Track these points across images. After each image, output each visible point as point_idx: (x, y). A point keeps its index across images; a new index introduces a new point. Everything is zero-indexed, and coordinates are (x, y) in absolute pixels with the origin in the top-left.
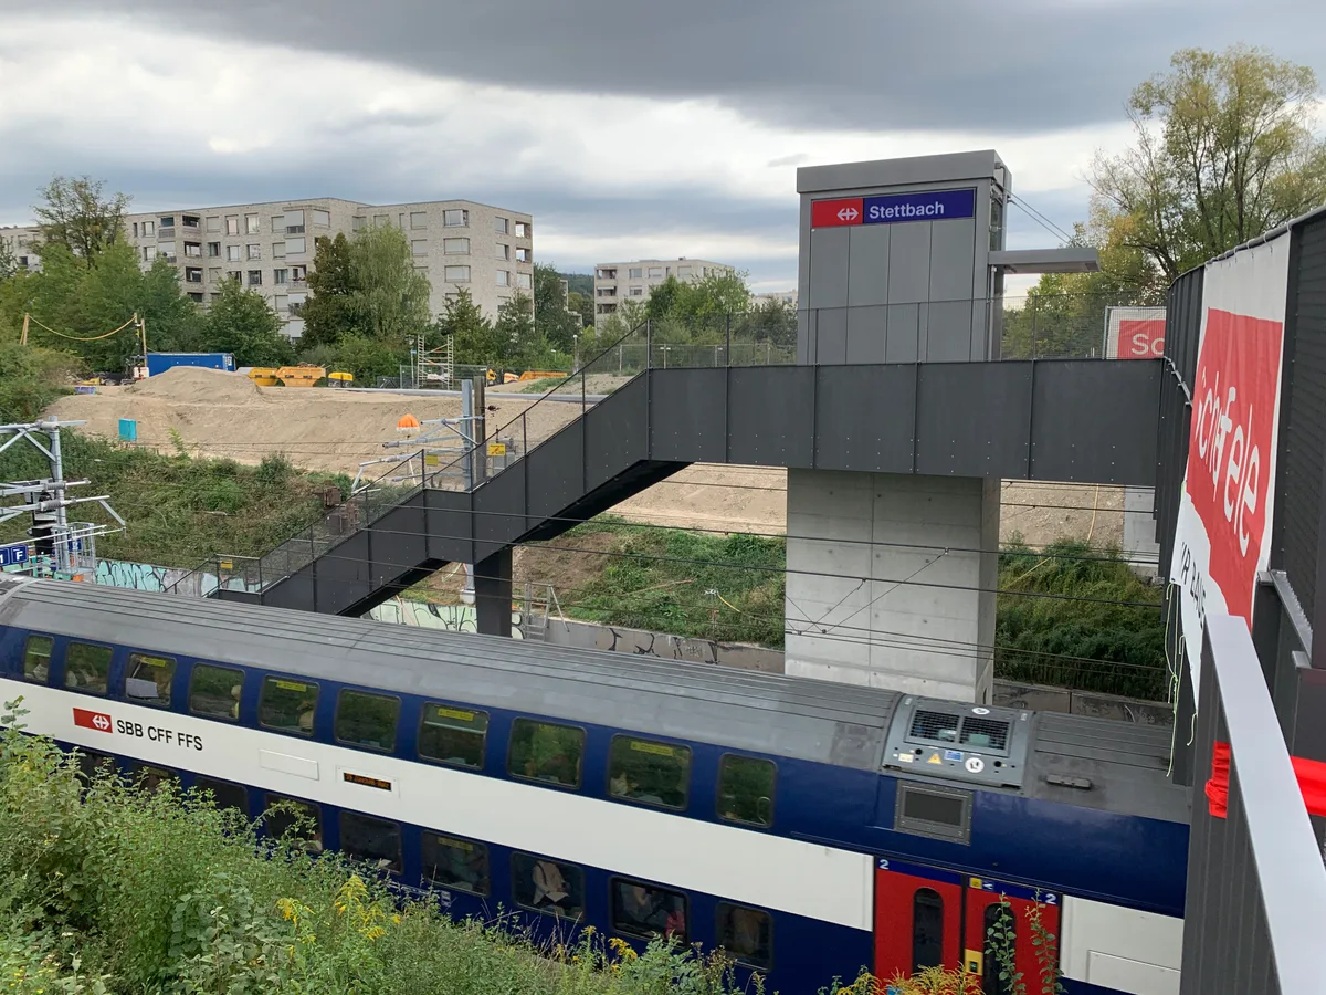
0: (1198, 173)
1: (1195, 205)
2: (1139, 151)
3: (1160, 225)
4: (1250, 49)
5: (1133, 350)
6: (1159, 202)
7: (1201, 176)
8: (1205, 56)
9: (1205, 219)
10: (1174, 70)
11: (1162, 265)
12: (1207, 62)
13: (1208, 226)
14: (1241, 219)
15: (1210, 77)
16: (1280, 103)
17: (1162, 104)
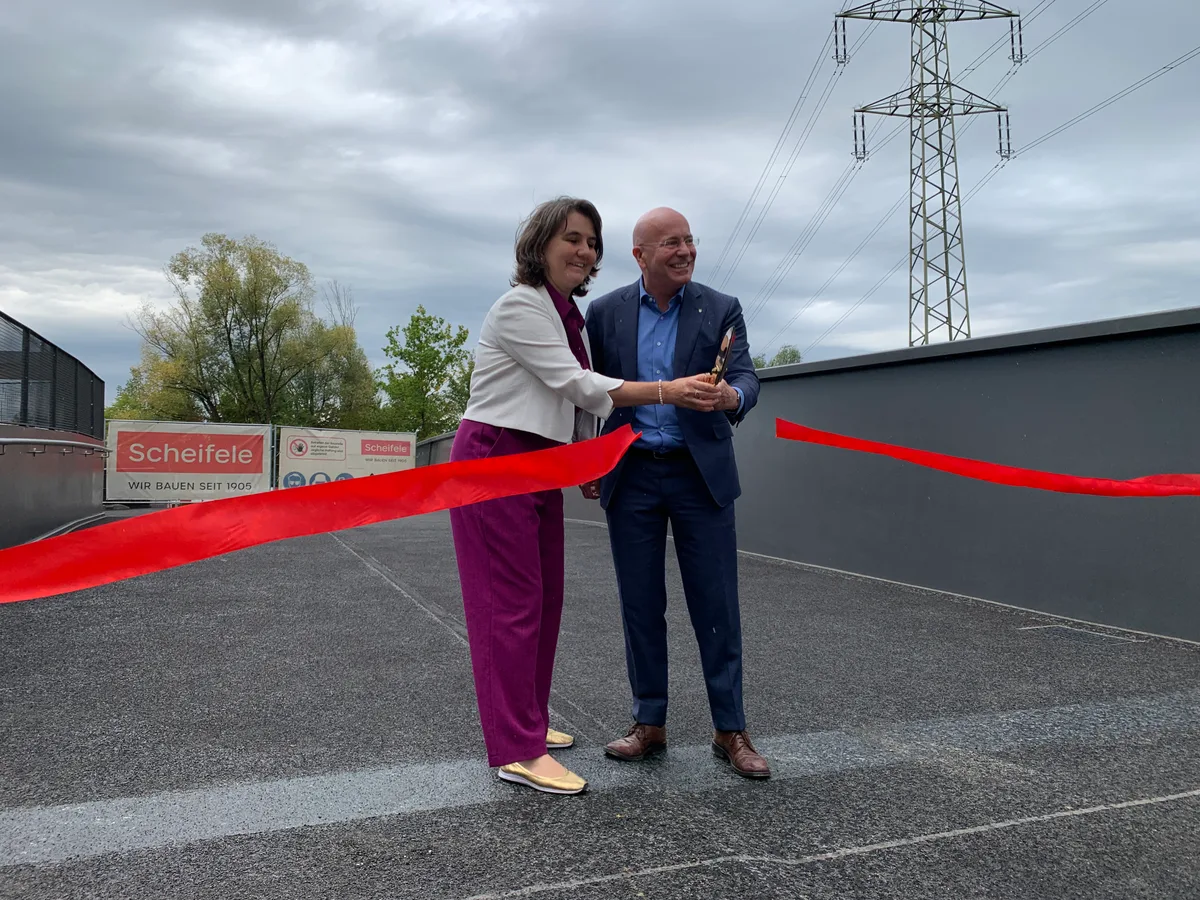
0: (229, 334)
1: (229, 358)
2: (182, 311)
3: (202, 373)
4: (260, 242)
5: (131, 458)
6: (201, 354)
7: (231, 336)
8: (229, 243)
9: (236, 370)
10: (204, 249)
11: (206, 407)
12: (230, 247)
13: (239, 376)
14: (264, 374)
15: (232, 259)
16: (286, 287)
17: (196, 274)
